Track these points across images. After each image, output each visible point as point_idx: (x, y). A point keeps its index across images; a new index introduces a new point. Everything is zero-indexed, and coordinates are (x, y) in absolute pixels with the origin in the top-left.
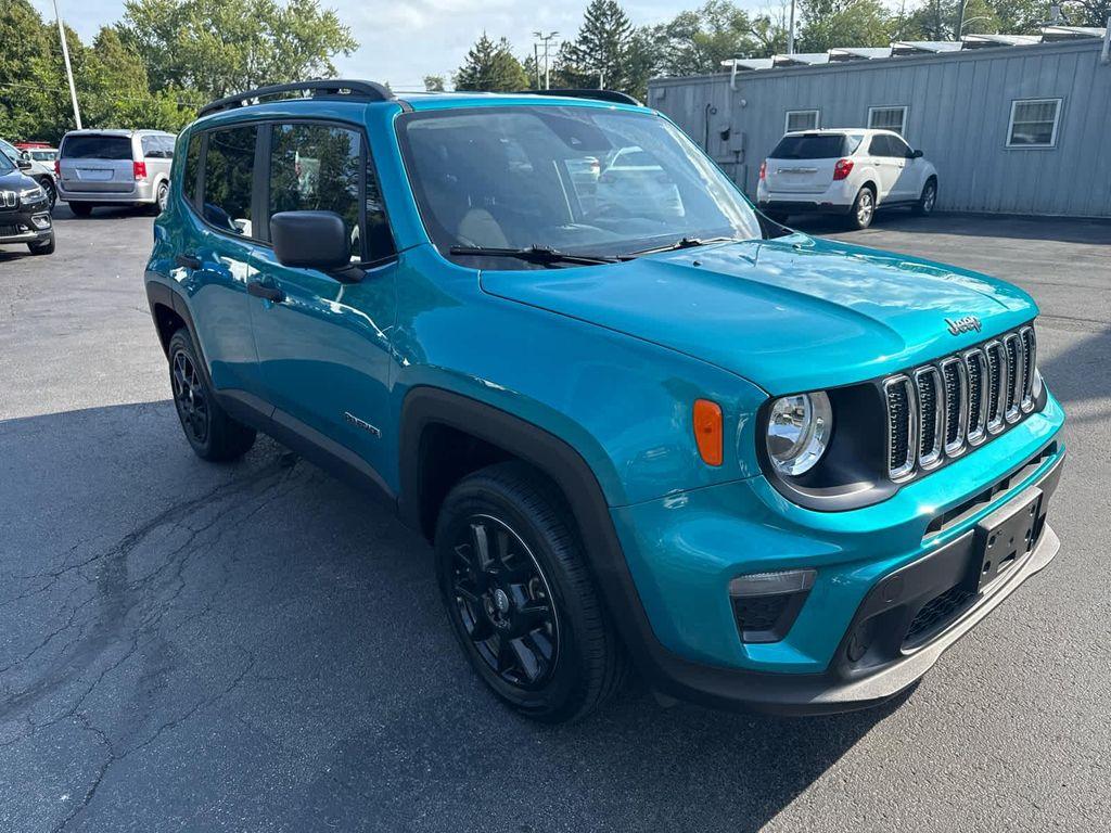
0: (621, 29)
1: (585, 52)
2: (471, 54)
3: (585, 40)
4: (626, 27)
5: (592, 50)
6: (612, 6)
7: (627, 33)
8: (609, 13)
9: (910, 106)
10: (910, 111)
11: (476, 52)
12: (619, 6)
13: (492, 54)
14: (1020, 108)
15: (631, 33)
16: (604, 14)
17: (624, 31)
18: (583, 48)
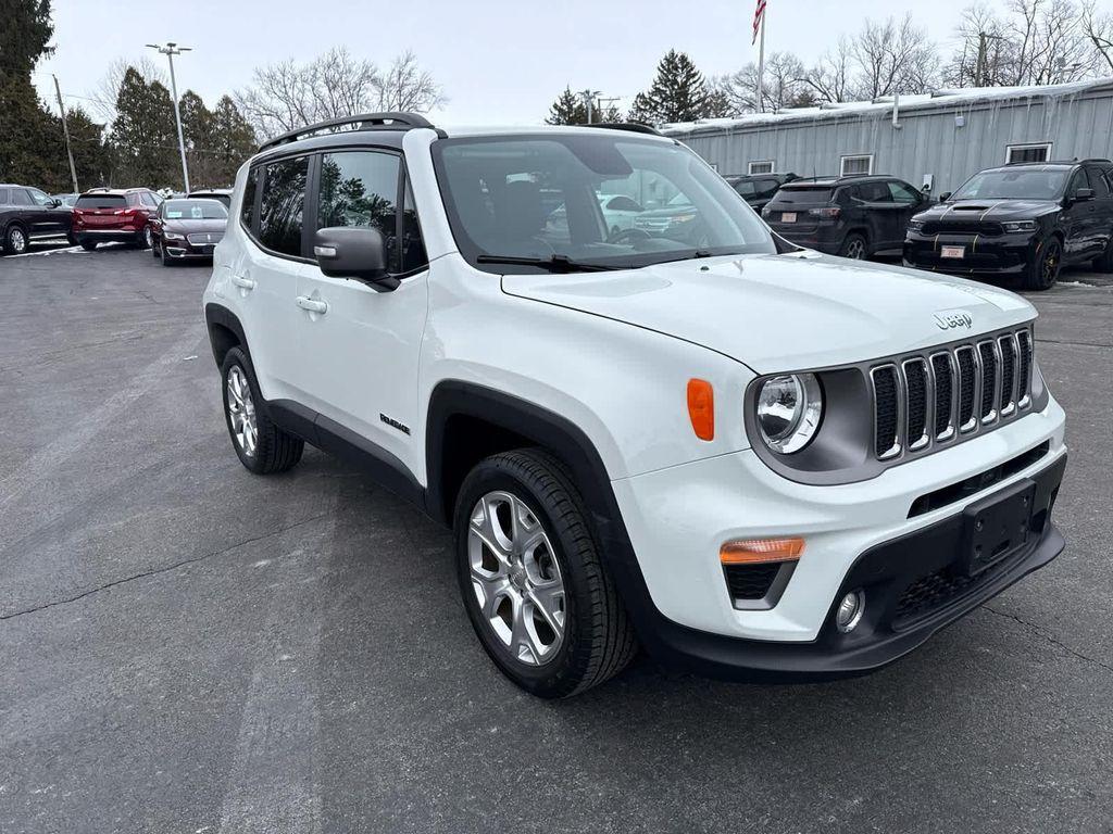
0: (691, 81)
1: (657, 103)
2: (555, 106)
3: (657, 91)
4: (696, 78)
5: (664, 100)
6: (683, 59)
7: (698, 84)
8: (680, 66)
9: (776, 162)
10: (776, 165)
11: (559, 104)
12: (689, 60)
13: (575, 106)
14: (847, 162)
15: (701, 84)
16: (676, 68)
17: (694, 82)
18: (656, 98)
